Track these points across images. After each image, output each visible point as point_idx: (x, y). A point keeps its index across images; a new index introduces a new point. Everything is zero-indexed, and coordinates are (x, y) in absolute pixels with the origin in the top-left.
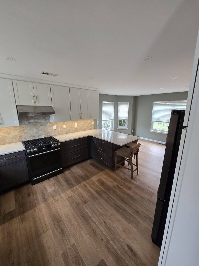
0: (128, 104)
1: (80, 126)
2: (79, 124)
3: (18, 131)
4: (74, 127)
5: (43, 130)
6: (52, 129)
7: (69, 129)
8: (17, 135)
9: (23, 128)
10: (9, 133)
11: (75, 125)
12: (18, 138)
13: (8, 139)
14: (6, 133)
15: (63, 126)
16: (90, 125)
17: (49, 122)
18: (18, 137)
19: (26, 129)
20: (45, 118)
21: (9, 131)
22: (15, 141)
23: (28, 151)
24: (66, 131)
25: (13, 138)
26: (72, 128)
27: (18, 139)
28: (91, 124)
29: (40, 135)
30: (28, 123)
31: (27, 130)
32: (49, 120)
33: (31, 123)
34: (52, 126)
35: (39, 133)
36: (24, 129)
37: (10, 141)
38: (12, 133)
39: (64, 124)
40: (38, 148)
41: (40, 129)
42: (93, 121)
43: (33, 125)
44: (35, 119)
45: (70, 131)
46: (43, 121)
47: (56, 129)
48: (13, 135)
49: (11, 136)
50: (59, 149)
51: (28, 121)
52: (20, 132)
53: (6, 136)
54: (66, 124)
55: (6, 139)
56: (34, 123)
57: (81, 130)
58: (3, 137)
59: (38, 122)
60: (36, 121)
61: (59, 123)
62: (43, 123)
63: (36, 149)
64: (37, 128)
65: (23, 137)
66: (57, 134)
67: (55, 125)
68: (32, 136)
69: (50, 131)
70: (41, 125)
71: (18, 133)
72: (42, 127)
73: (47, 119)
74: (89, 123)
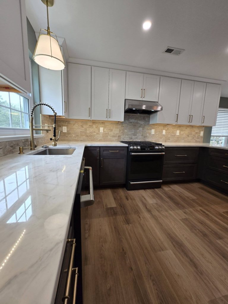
1: (184, 135)
2: (182, 133)
3: (118, 130)
4: (175, 135)
5: (141, 133)
6: (150, 134)
7: (169, 137)
8: (117, 134)
10: (111, 130)
11: (177, 133)
14: (109, 129)
15: (162, 132)
16: (198, 136)
17: (148, 124)
18: (117, 136)
19: (126, 129)
20: (145, 118)
23: (132, 147)
24: (164, 138)
25: (113, 136)
26: (173, 135)
27: (117, 138)
28: (198, 134)
29: (137, 138)
30: (129, 122)
32: (149, 121)
33: (131, 123)
34: (151, 129)
35: (136, 135)
38: (113, 131)
39: (164, 129)
40: (141, 147)
41: (138, 131)
42: (202, 131)
43: (132, 125)
44: (135, 119)
46: (142, 123)
47: (154, 134)
48: (114, 133)
49: (111, 133)
50: (163, 153)
52: (120, 130)
53: (108, 133)
54: (166, 129)
55: (107, 136)
56: (133, 123)
57: (183, 141)
58: (107, 133)
59: (137, 123)
60: (136, 121)
61: (158, 127)
62: (142, 124)
63: (139, 147)
64: (136, 130)
65: (122, 137)
66: (154, 140)
67: (153, 129)
68: (129, 137)
69: (148, 135)
70: (139, 127)
71: (118, 132)
72: (141, 129)
73: (146, 120)
74: (197, 133)
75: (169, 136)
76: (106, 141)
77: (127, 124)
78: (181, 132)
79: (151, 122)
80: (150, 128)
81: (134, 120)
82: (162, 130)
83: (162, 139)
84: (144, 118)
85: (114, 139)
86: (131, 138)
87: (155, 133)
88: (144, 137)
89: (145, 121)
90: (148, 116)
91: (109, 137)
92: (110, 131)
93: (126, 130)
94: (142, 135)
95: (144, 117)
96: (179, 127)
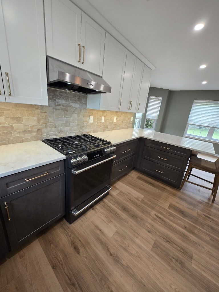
0: (160, 99)
1: (119, 121)
3: (35, 118)
4: (113, 122)
5: (76, 122)
6: (87, 122)
7: (107, 125)
8: (33, 126)
9: (46, 114)
10: (19, 120)
11: (115, 119)
12: (34, 132)
13: (16, 133)
15: (101, 119)
16: (129, 122)
17: (85, 109)
18: (34, 130)
19: (50, 117)
20: (81, 99)
21: (19, 116)
22: (29, 138)
23: (73, 161)
24: (103, 126)
25: (25, 132)
26: (111, 123)
27: (34, 134)
29: (70, 130)
30: (55, 104)
31: (51, 119)
32: (86, 104)
33: (59, 105)
34: (88, 116)
35: (69, 126)
36: (46, 116)
37: (19, 137)
38: (24, 121)
39: (103, 115)
40: (88, 155)
41: (72, 118)
42: (132, 116)
43: (62, 109)
45: (107, 127)
46: (76, 106)
48: (26, 125)
49: (21, 126)
50: (115, 156)
51: (55, 100)
52: (39, 120)
53: (12, 127)
54: (105, 115)
55: (11, 133)
56: (63, 106)
58: (7, 128)
59: (70, 106)
60: (68, 103)
61: (97, 113)
62: (76, 108)
63: (85, 157)
64: (68, 118)
65: (45, 130)
66: (92, 130)
67: (92, 115)
68: (58, 130)
69: (85, 124)
70: (73, 112)
71: (36, 123)
72: (75, 115)
73: (83, 102)
74: (129, 119)
75: (108, 123)
76: (9, 144)
77: (52, 108)
78: (118, 118)
79: (89, 106)
80: (88, 114)
81: (64, 100)
82: (101, 116)
83: (101, 128)
84: (79, 99)
85: (28, 136)
86: (61, 131)
87: (93, 121)
88: (81, 128)
89: (81, 103)
90: (85, 95)
91: (15, 135)
92: (15, 121)
93: (50, 119)
94: (78, 125)
95: (80, 97)
96: (116, 113)
